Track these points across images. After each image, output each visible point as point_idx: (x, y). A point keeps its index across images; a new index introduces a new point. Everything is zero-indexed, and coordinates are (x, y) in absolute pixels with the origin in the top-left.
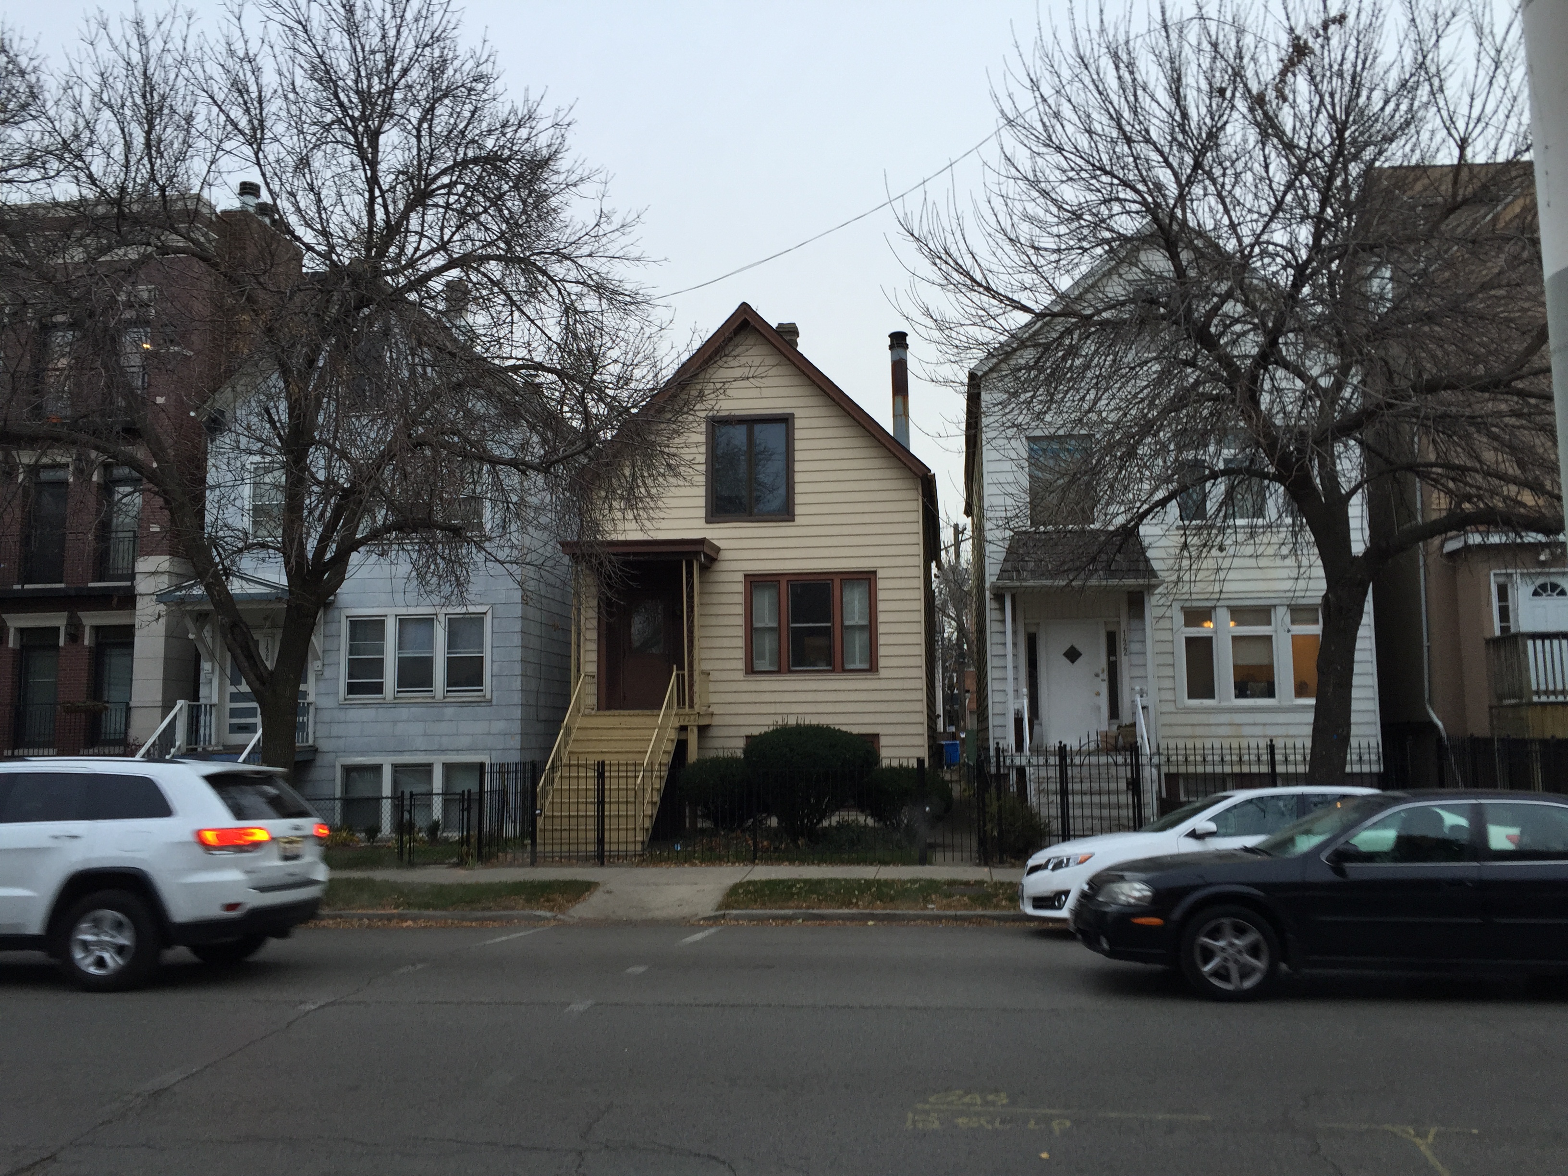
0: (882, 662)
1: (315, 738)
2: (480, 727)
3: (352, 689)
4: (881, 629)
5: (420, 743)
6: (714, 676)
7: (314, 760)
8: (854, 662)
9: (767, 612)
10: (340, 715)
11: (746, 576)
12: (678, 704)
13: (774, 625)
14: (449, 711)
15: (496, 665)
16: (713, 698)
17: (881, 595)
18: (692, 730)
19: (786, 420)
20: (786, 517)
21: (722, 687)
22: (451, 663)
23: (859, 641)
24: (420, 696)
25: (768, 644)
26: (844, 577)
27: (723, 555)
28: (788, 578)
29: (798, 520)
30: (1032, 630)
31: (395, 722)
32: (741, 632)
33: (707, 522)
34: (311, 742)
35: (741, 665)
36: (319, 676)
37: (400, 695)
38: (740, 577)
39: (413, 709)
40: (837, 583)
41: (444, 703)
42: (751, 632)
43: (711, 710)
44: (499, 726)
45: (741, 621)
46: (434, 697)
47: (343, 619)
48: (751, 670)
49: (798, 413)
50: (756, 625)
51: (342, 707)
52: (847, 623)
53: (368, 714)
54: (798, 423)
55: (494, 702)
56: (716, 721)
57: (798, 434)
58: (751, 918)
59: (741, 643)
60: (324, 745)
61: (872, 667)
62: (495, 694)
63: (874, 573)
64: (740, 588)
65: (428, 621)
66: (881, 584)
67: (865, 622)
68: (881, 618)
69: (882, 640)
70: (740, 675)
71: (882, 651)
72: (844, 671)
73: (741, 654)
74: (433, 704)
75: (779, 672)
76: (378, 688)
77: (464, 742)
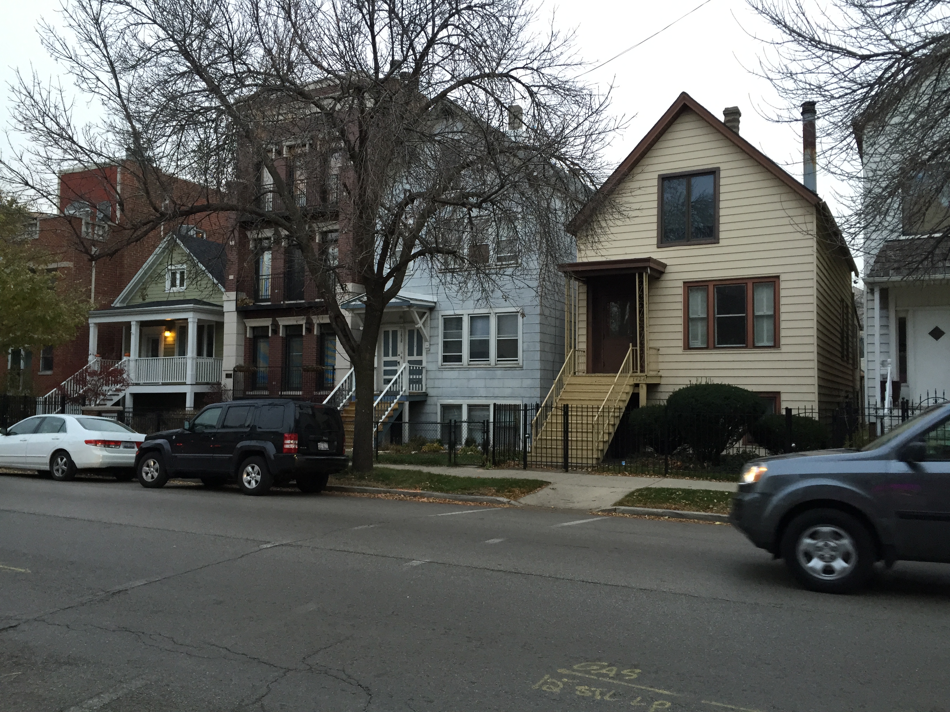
0: (783, 341)
1: (426, 388)
2: (515, 383)
3: (446, 359)
4: (783, 317)
5: (483, 392)
6: (662, 351)
7: (426, 401)
8: (763, 341)
9: (700, 307)
10: (439, 375)
11: (684, 283)
12: (633, 369)
13: (705, 316)
14: (499, 373)
15: (525, 344)
16: (661, 366)
17: (783, 293)
18: (642, 387)
19: (714, 173)
20: (713, 241)
21: (667, 359)
22: (500, 343)
23: (766, 327)
24: (482, 364)
25: (700, 329)
26: (756, 281)
27: (668, 269)
28: (715, 283)
29: (722, 242)
30: (902, 315)
31: (469, 379)
32: (681, 321)
33: (658, 247)
34: (424, 390)
35: (681, 343)
36: (428, 350)
37: (472, 363)
38: (681, 284)
39: (479, 372)
40: (750, 286)
41: (495, 368)
42: (688, 321)
43: (660, 374)
44: (527, 382)
45: (681, 314)
46: (490, 364)
47: (440, 317)
48: (687, 347)
49: (722, 167)
50: (691, 316)
51: (440, 370)
52: (757, 313)
53: (453, 374)
54: (722, 174)
55: (524, 368)
56: (663, 381)
57: (722, 182)
58: (633, 513)
59: (681, 328)
60: (431, 392)
61: (776, 345)
62: (525, 362)
63: (778, 277)
64: (681, 291)
65: (486, 317)
66: (783, 285)
67: (771, 313)
68: (783, 309)
69: (783, 325)
70: (680, 351)
71: (783, 333)
72: (755, 347)
73: (681, 336)
74: (489, 368)
75: (707, 348)
76: (459, 359)
77: (508, 392)
